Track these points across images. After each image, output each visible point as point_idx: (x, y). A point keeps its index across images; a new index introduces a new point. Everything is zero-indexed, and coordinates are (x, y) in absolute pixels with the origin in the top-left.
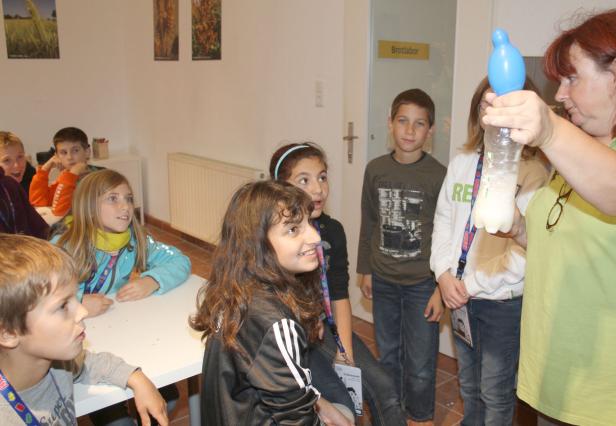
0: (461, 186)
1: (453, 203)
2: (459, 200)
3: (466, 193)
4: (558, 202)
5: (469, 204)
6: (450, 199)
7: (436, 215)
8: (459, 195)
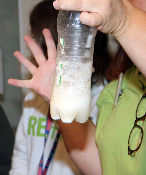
0: (35, 119)
1: (29, 137)
2: (33, 134)
3: (40, 127)
4: (136, 125)
5: (43, 138)
6: (26, 132)
7: (15, 152)
8: (33, 128)
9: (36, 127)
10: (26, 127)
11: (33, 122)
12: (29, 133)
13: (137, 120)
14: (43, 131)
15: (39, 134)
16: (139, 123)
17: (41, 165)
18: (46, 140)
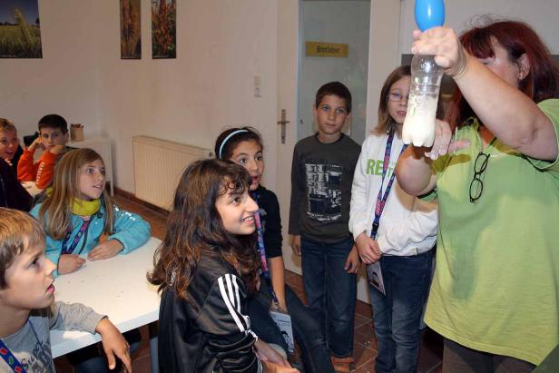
0: (373, 161)
1: (367, 176)
2: (372, 173)
3: (378, 168)
5: (381, 177)
6: (365, 173)
7: (353, 186)
8: (372, 169)
9: (374, 168)
10: (365, 167)
11: (371, 164)
12: (368, 172)
13: (476, 174)
14: (381, 171)
15: (377, 174)
16: (478, 176)
17: (379, 198)
18: (383, 179)
